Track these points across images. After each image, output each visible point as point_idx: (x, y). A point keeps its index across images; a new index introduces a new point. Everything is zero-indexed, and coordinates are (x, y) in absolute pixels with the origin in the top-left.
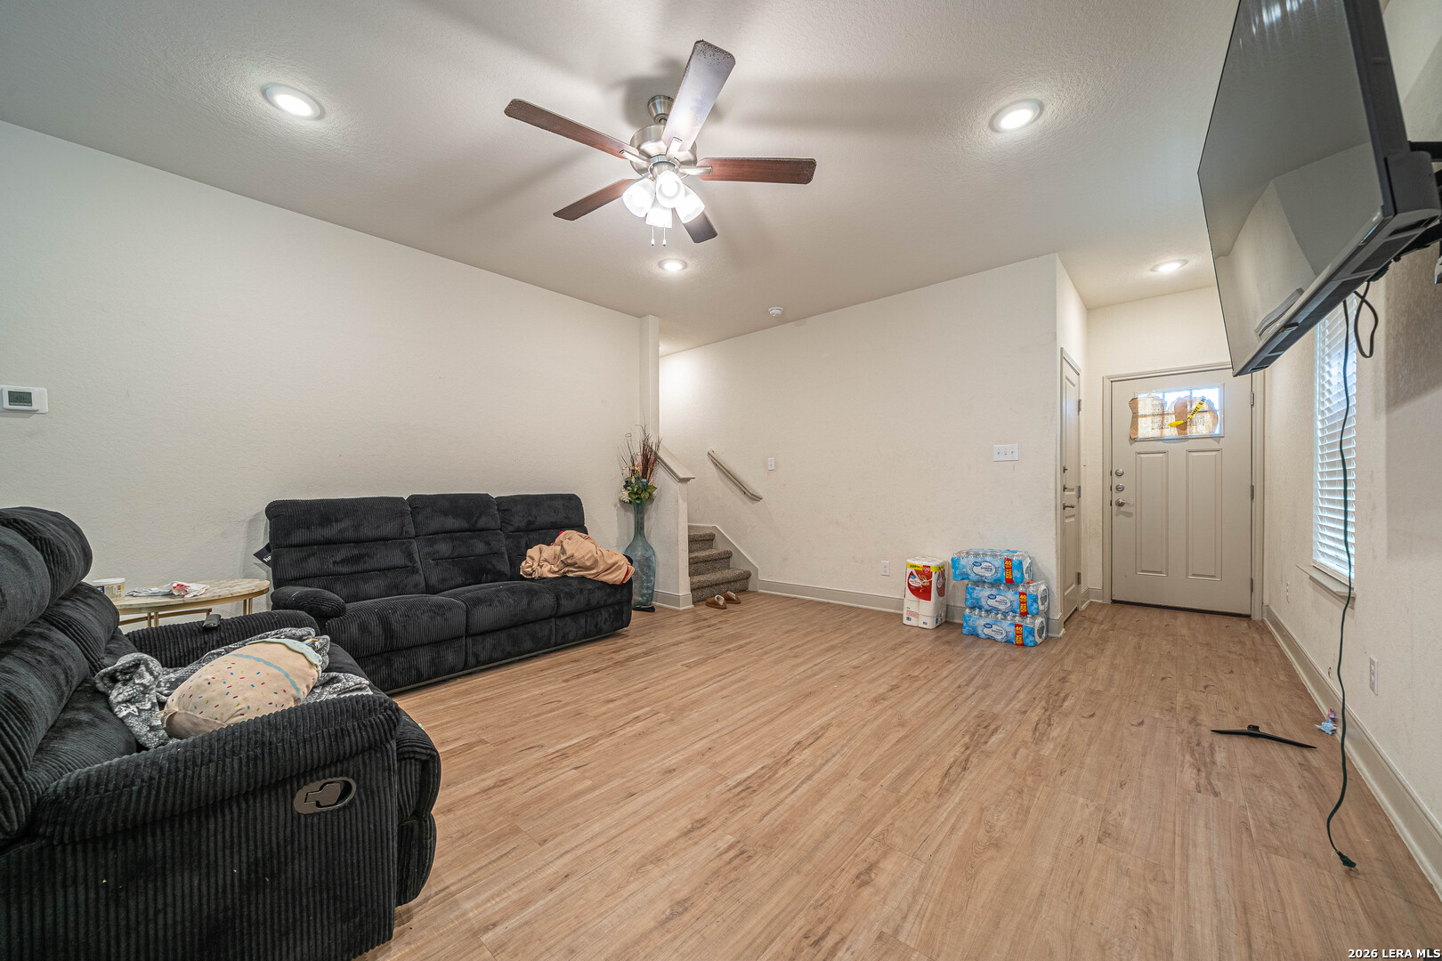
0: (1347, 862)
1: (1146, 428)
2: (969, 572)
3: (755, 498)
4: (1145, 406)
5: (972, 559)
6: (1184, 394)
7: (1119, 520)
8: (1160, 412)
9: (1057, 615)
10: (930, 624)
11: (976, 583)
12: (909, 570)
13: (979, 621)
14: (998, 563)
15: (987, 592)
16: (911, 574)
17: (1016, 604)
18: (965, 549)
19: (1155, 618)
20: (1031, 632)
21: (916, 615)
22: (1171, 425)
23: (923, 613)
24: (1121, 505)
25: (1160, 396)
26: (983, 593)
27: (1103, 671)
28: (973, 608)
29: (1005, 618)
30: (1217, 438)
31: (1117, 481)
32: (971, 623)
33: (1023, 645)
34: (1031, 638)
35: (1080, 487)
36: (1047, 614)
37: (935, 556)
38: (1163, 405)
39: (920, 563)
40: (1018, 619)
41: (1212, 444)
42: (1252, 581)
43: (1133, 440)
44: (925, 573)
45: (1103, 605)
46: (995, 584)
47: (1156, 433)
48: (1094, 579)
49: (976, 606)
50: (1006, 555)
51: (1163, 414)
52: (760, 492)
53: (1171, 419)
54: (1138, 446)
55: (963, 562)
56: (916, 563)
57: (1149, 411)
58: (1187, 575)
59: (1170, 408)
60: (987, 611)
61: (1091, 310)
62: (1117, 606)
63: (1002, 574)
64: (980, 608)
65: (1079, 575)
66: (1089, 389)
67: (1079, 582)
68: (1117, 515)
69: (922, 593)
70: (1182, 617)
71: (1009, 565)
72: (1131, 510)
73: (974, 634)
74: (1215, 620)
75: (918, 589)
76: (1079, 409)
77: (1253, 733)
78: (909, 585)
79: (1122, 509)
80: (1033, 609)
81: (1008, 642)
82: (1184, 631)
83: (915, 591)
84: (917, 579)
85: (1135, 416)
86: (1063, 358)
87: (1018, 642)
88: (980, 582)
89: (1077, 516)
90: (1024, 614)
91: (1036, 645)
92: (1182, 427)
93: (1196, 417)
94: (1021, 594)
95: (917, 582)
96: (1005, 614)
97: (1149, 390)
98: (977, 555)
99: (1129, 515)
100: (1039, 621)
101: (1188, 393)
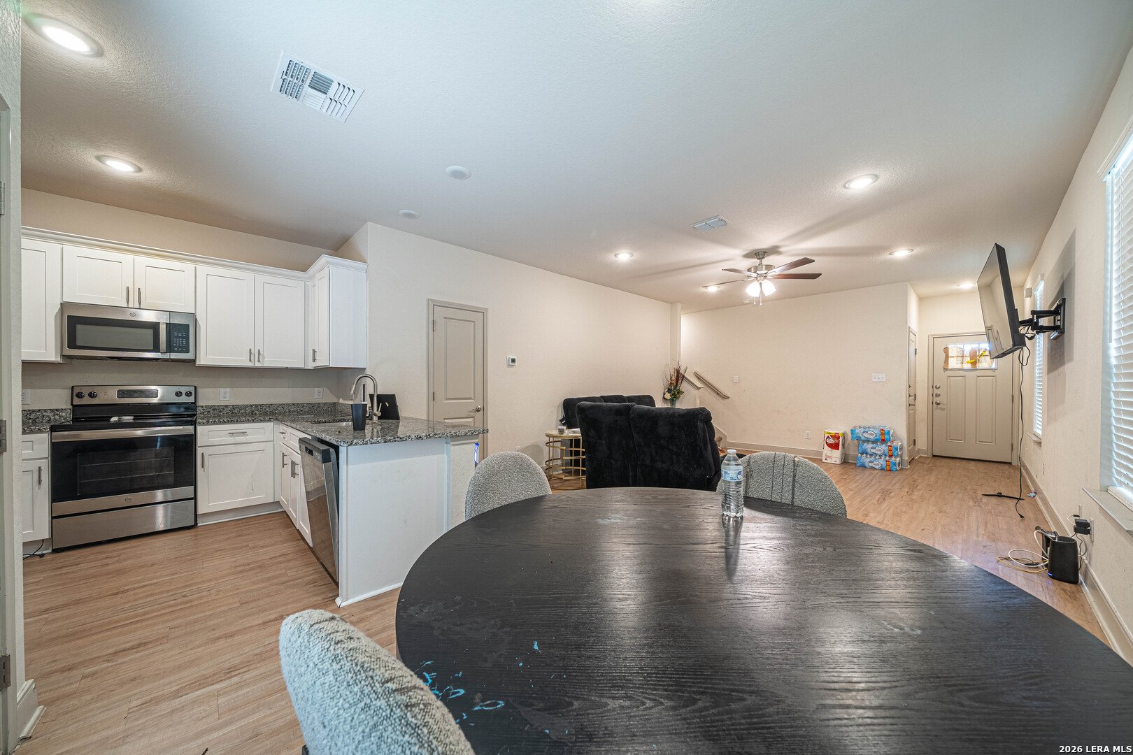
0: (1022, 517)
1: (953, 363)
2: (861, 436)
3: (725, 397)
4: (953, 351)
5: (862, 430)
6: (975, 346)
7: (937, 412)
8: (960, 354)
9: (906, 458)
10: (838, 462)
11: (864, 442)
12: (826, 436)
13: (866, 460)
14: (877, 431)
15: (871, 445)
16: (828, 437)
17: (886, 452)
18: (858, 425)
19: (958, 463)
20: (895, 464)
21: (831, 457)
22: (968, 362)
23: (835, 456)
24: (938, 404)
25: (961, 346)
26: (868, 447)
27: (932, 479)
28: (862, 454)
29: (881, 458)
30: (994, 370)
31: (936, 391)
32: (861, 461)
33: (890, 470)
34: (895, 467)
35: (915, 395)
36: (901, 456)
37: (840, 428)
38: (963, 352)
39: (833, 432)
40: (887, 458)
41: (990, 373)
42: (1012, 445)
43: (946, 369)
44: (836, 437)
45: (927, 458)
46: (875, 442)
47: (959, 366)
48: (922, 444)
49: (864, 452)
50: (881, 428)
51: (963, 356)
52: (728, 394)
53: (968, 359)
54: (949, 373)
55: (857, 431)
56: (830, 432)
57: (955, 354)
58: (976, 442)
59: (967, 353)
60: (870, 455)
61: (921, 299)
62: (935, 459)
63: (879, 437)
64: (867, 454)
65: (915, 440)
66: (921, 343)
67: (915, 444)
68: (936, 409)
69: (835, 446)
70: (973, 463)
71: (883, 432)
72: (945, 407)
73: (863, 466)
74: (991, 465)
75: (832, 444)
76: (916, 353)
77: (1000, 495)
78: (827, 443)
79: (939, 406)
80: (895, 453)
81: (882, 469)
82: (974, 468)
83: (830, 446)
84: (831, 440)
85: (947, 357)
86: (909, 331)
87: (888, 469)
88: (868, 441)
89: (914, 410)
90: (891, 456)
91: (897, 470)
92: (974, 364)
93: (982, 358)
94: (889, 446)
95: (831, 441)
96: (880, 456)
97: (955, 343)
98: (865, 428)
99: (943, 409)
100: (898, 459)
101: (977, 346)
